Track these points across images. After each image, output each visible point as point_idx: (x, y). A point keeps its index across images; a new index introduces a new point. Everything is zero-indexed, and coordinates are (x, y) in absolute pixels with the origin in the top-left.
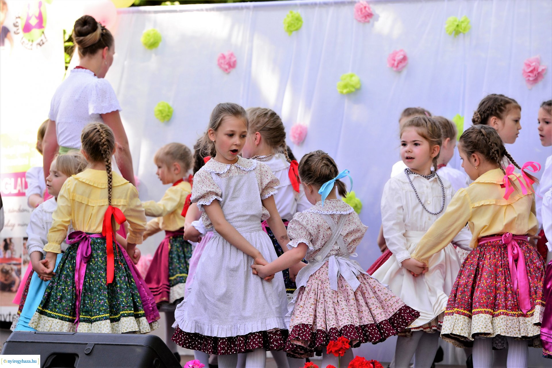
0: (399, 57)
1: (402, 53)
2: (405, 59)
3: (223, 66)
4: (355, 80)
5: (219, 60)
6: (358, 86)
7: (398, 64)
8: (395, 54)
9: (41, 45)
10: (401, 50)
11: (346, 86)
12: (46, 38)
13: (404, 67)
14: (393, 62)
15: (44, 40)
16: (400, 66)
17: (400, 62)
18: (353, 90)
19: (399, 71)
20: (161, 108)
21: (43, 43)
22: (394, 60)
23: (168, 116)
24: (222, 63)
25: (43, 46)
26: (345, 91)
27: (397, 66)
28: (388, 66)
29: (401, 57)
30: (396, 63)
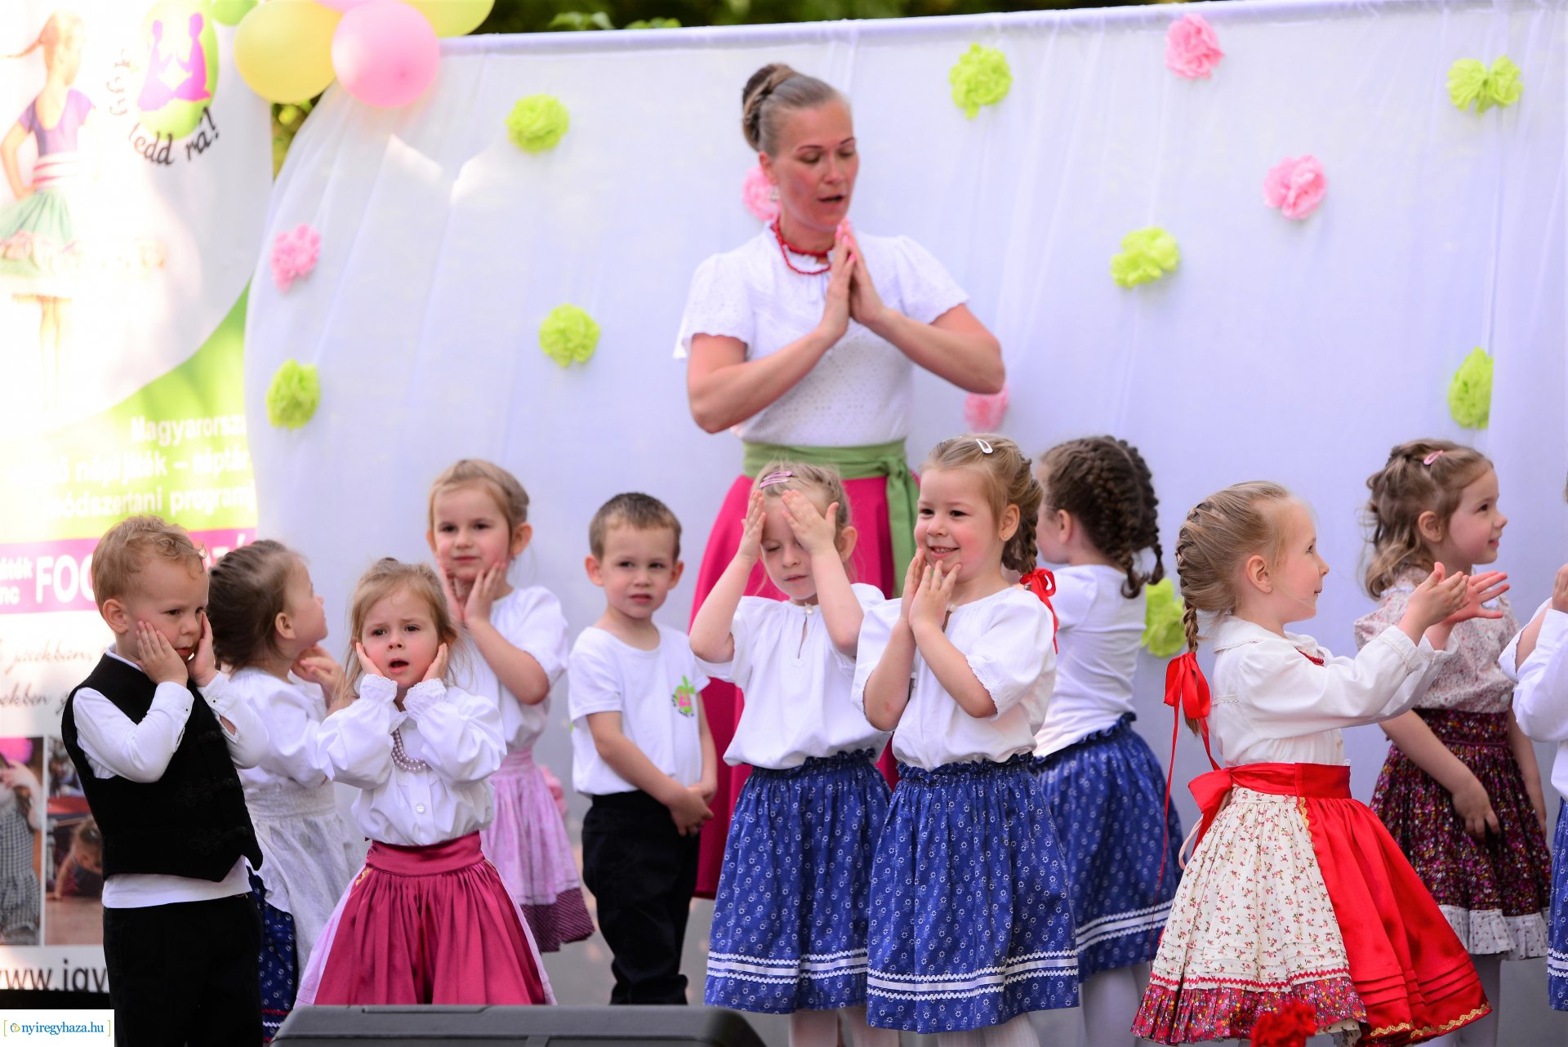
0: (1302, 178)
1: (1310, 165)
2: (1317, 182)
3: (759, 203)
4: (1161, 247)
5: (748, 187)
6: (1170, 263)
7: (1298, 197)
8: (1290, 166)
9: (201, 151)
10: (1308, 159)
11: (1134, 264)
12: (213, 128)
13: (1315, 207)
14: (1283, 191)
15: (210, 134)
16: (1305, 204)
17: (1304, 192)
18: (1157, 273)
19: (1300, 222)
20: (562, 325)
21: (207, 144)
22: (1288, 187)
23: (584, 347)
24: (757, 196)
25: (206, 151)
26: (1132, 277)
27: (1295, 204)
28: (1267, 202)
29: (1309, 177)
30: (1292, 195)
